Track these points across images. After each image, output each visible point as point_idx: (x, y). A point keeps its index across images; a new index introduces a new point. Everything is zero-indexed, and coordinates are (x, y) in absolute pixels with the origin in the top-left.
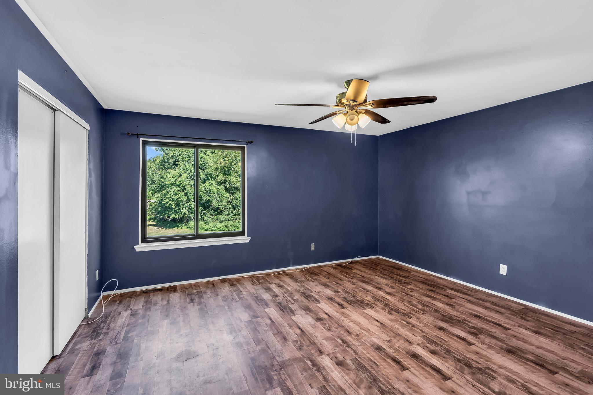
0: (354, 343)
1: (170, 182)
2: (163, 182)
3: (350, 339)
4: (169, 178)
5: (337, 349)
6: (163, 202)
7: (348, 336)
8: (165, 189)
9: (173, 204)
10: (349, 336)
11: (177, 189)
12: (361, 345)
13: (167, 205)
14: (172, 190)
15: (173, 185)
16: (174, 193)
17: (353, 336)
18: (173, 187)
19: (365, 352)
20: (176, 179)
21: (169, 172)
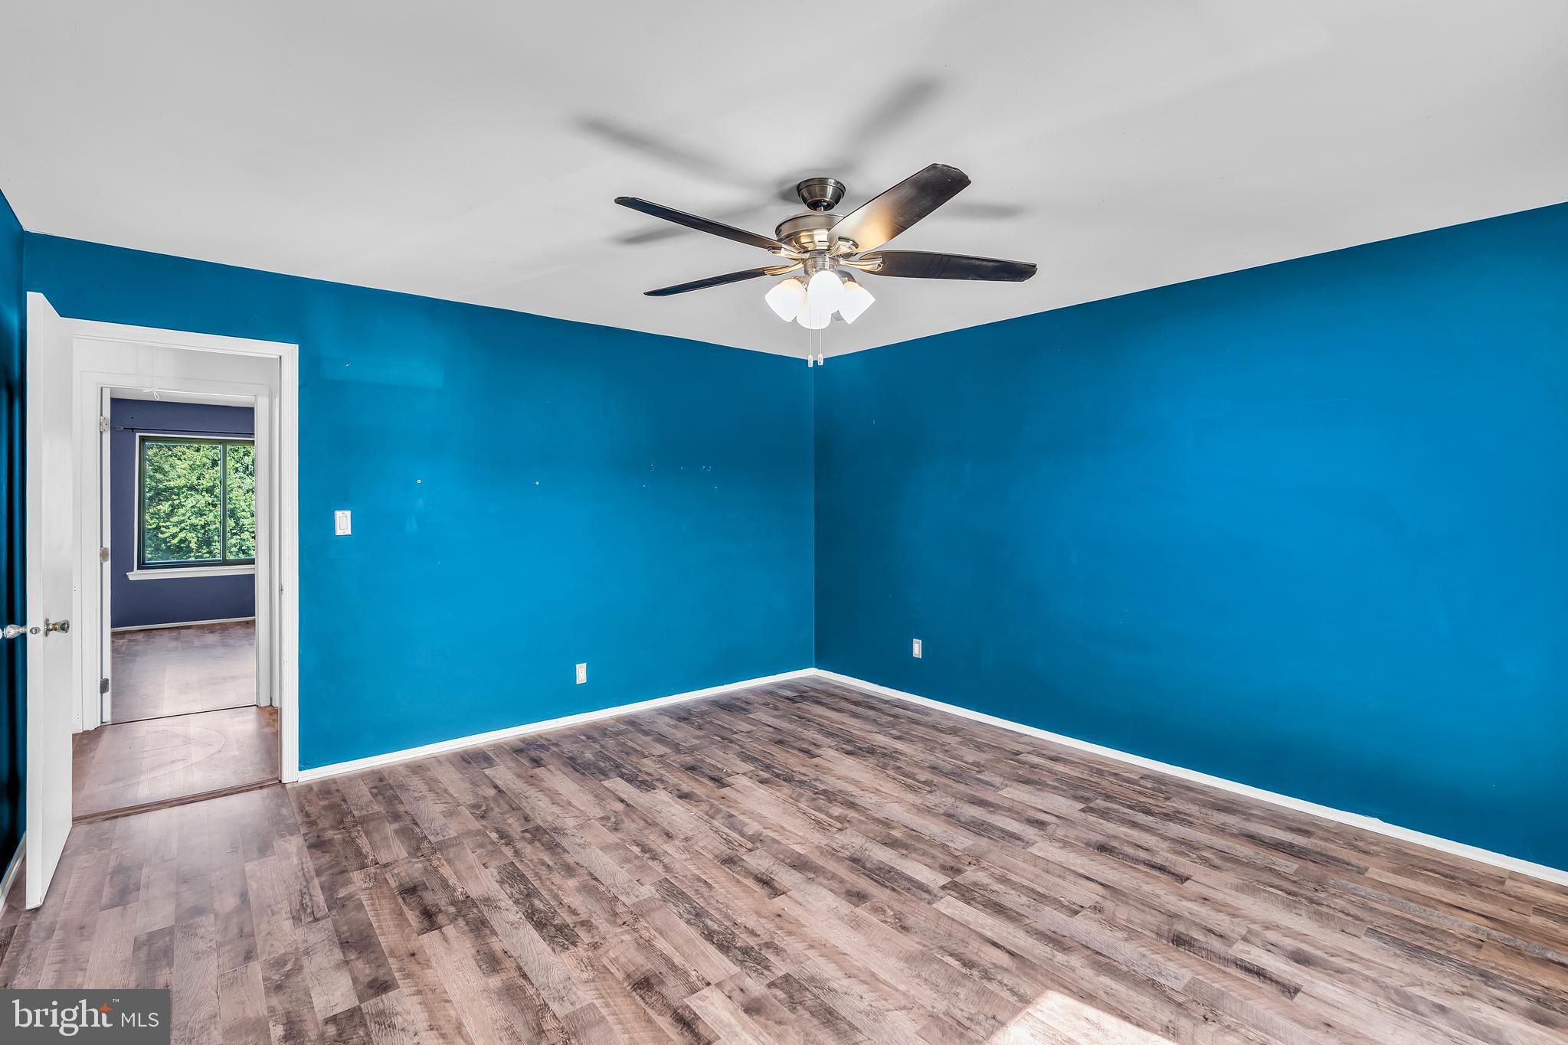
1: (182, 482)
2: (159, 481)
4: (179, 470)
6: (160, 535)
8: (167, 500)
9: (192, 537)
11: (203, 499)
13: (175, 541)
14: (190, 502)
15: (192, 488)
16: (196, 509)
18: (192, 495)
20: (201, 474)
21: (179, 454)
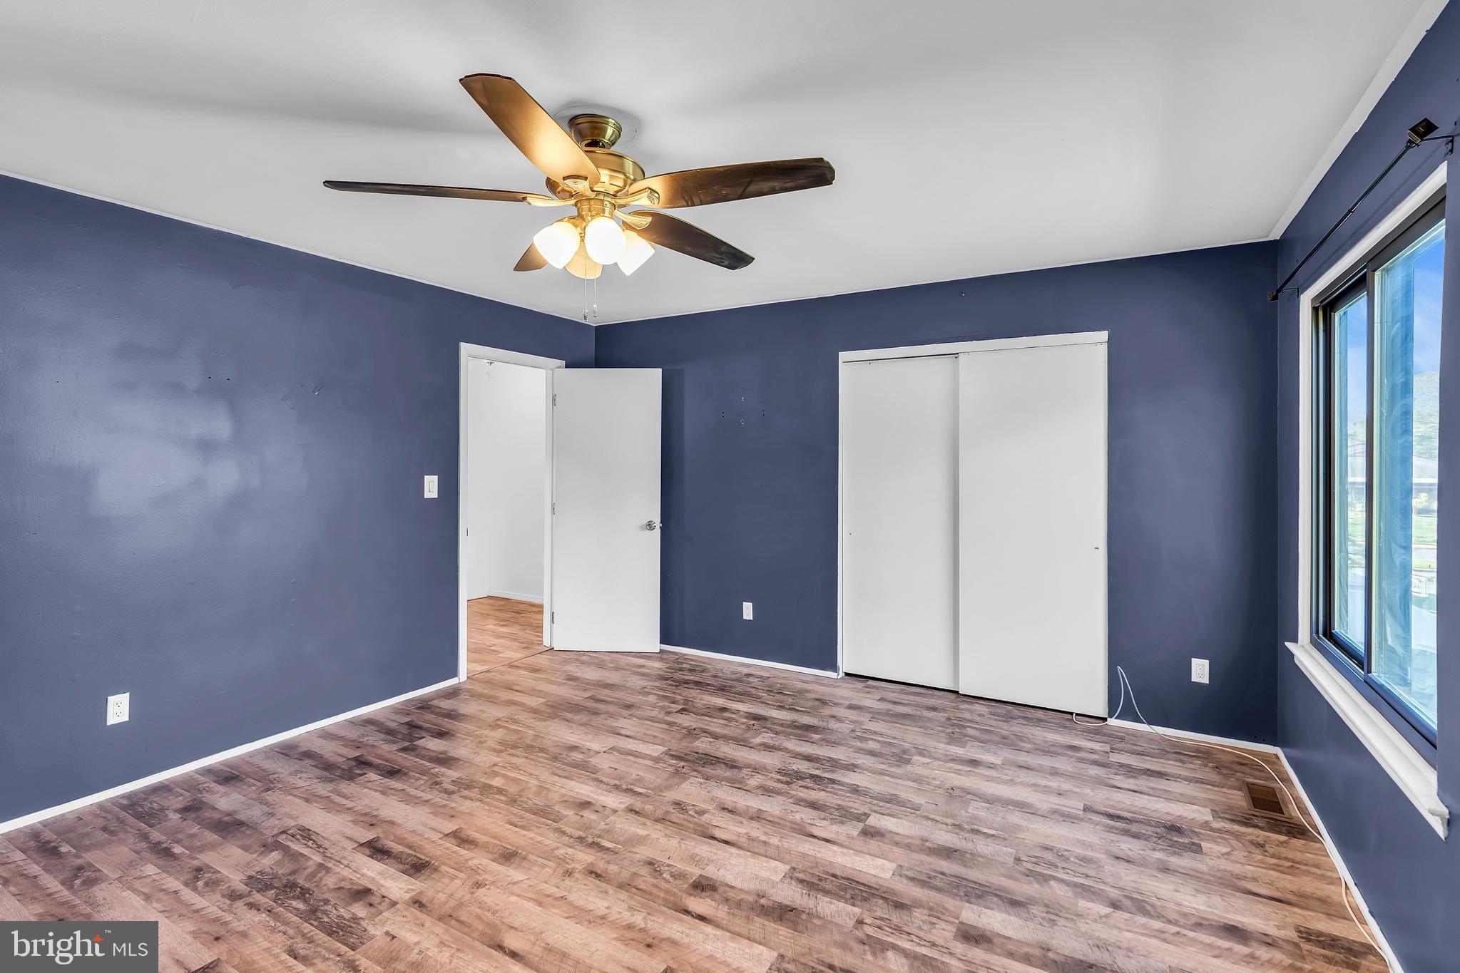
0: (570, 851)
3: (586, 857)
5: (602, 826)
7: (591, 864)
10: (589, 864)
12: (552, 850)
17: (580, 867)
19: (539, 838)
